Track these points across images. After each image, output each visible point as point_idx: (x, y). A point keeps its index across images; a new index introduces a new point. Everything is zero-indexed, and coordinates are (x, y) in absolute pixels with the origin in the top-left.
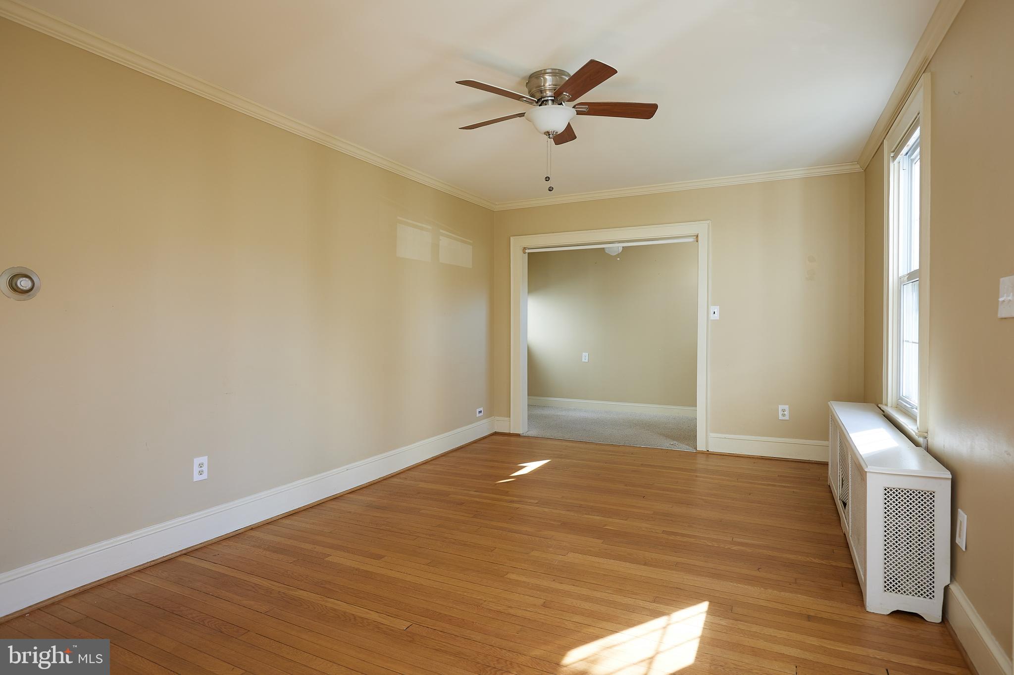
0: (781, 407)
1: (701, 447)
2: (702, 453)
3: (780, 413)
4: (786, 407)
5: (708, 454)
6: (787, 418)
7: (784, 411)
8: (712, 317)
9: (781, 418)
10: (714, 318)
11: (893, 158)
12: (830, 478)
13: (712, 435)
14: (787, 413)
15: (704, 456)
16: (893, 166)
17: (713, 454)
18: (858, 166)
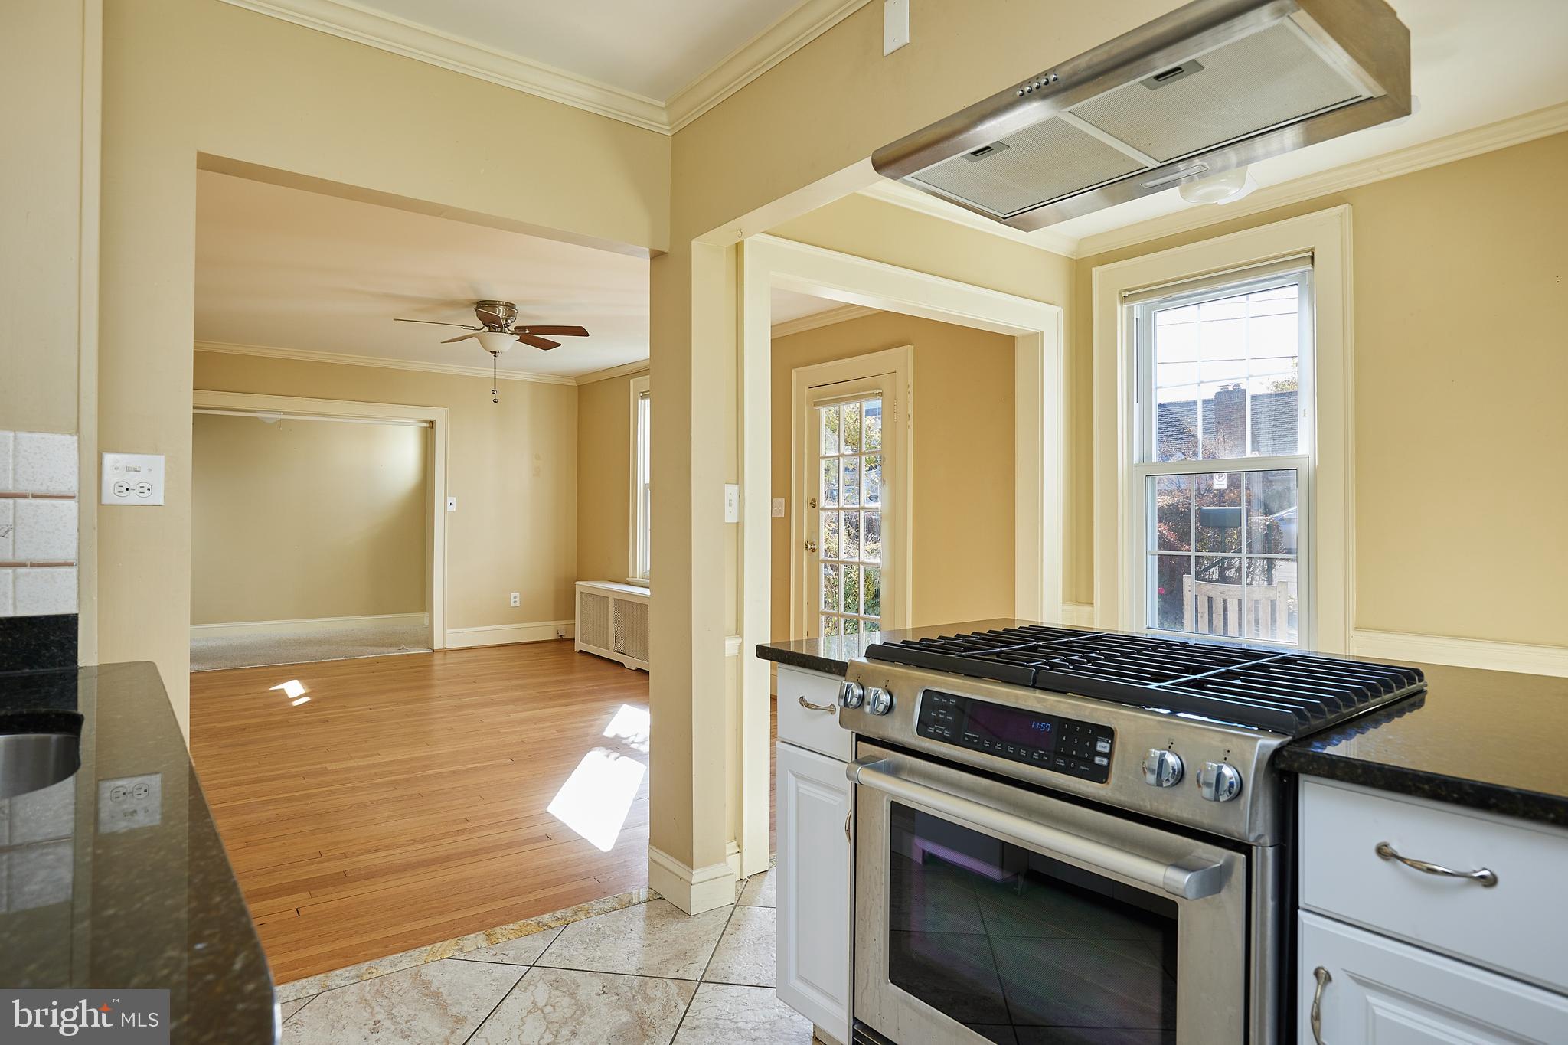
0: (513, 595)
1: (438, 645)
2: (440, 651)
3: (513, 600)
4: (517, 594)
5: (445, 651)
6: (518, 604)
7: (515, 598)
8: (449, 509)
9: (513, 605)
10: (453, 508)
11: (642, 397)
12: (579, 646)
13: (448, 631)
14: (518, 600)
15: (442, 654)
16: (641, 402)
17: (451, 650)
18: (574, 381)
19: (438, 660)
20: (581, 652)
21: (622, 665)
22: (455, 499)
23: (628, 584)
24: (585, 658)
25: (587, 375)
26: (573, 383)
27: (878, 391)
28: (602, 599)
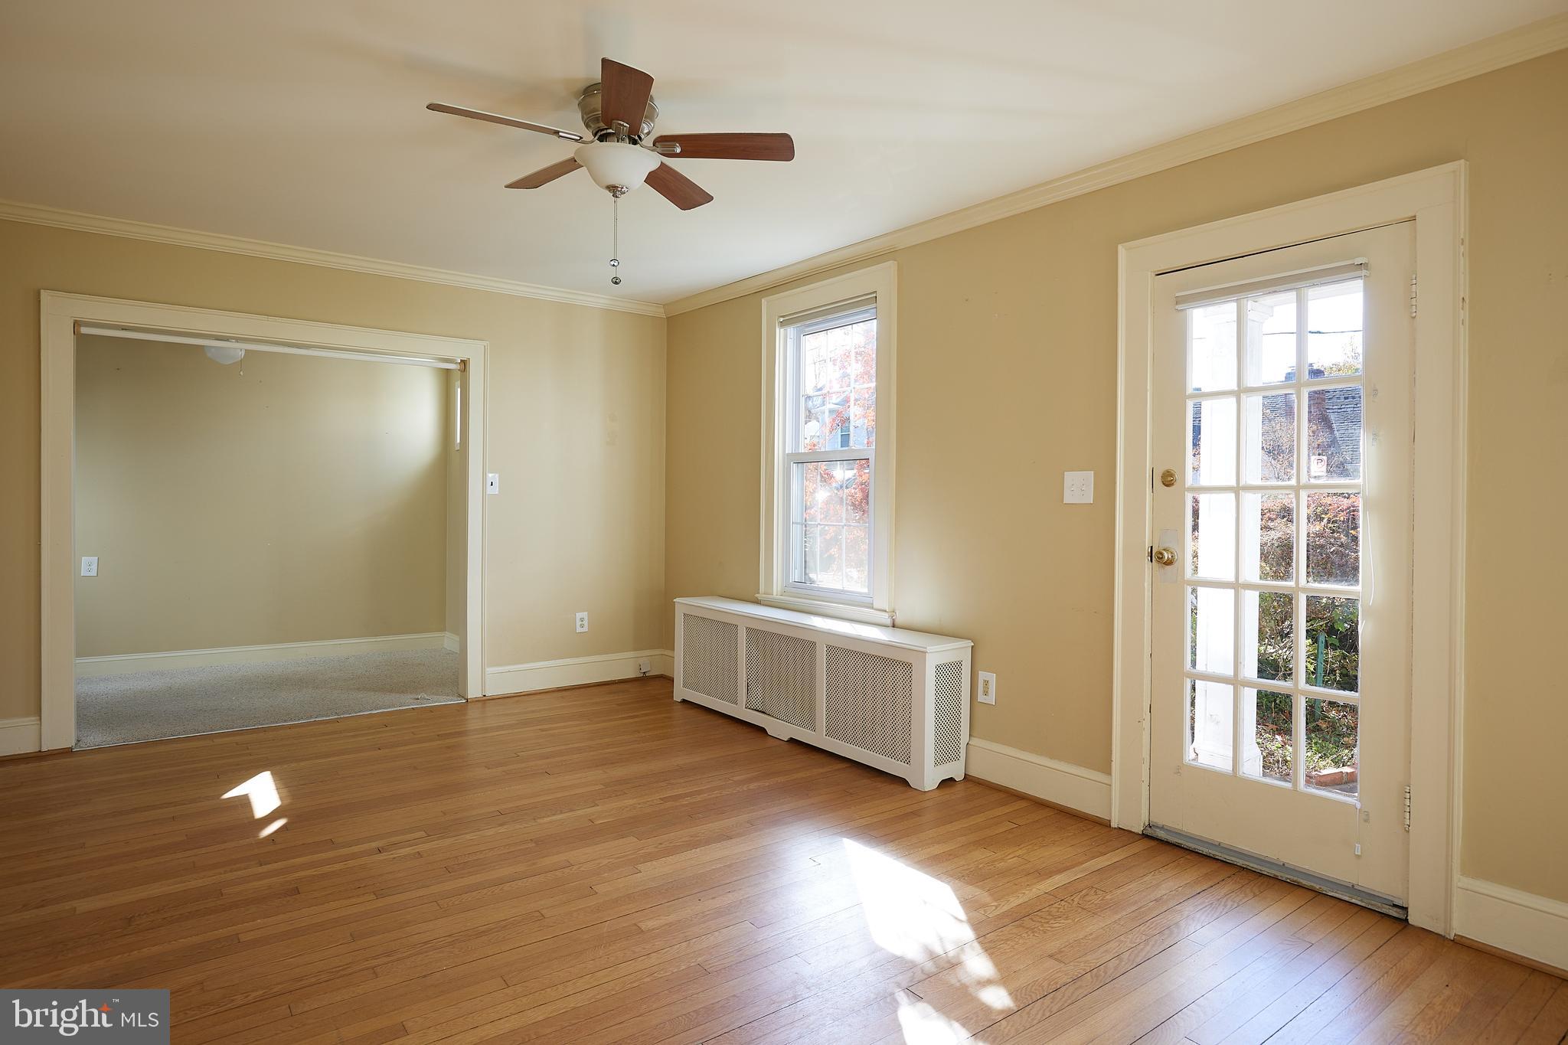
0: (579, 615)
1: (474, 691)
2: (477, 701)
3: (578, 623)
4: (585, 615)
5: (484, 701)
6: (585, 629)
7: (582, 620)
8: (490, 490)
9: (579, 630)
10: (492, 490)
11: (782, 324)
12: (680, 692)
13: (489, 670)
14: (586, 623)
15: (479, 705)
16: (780, 332)
17: (493, 699)
18: (662, 310)
19: (473, 713)
20: (684, 701)
21: (762, 730)
22: (497, 475)
23: (757, 602)
24: (692, 712)
25: (677, 301)
26: (661, 313)
27: (1358, 261)
28: (726, 628)
